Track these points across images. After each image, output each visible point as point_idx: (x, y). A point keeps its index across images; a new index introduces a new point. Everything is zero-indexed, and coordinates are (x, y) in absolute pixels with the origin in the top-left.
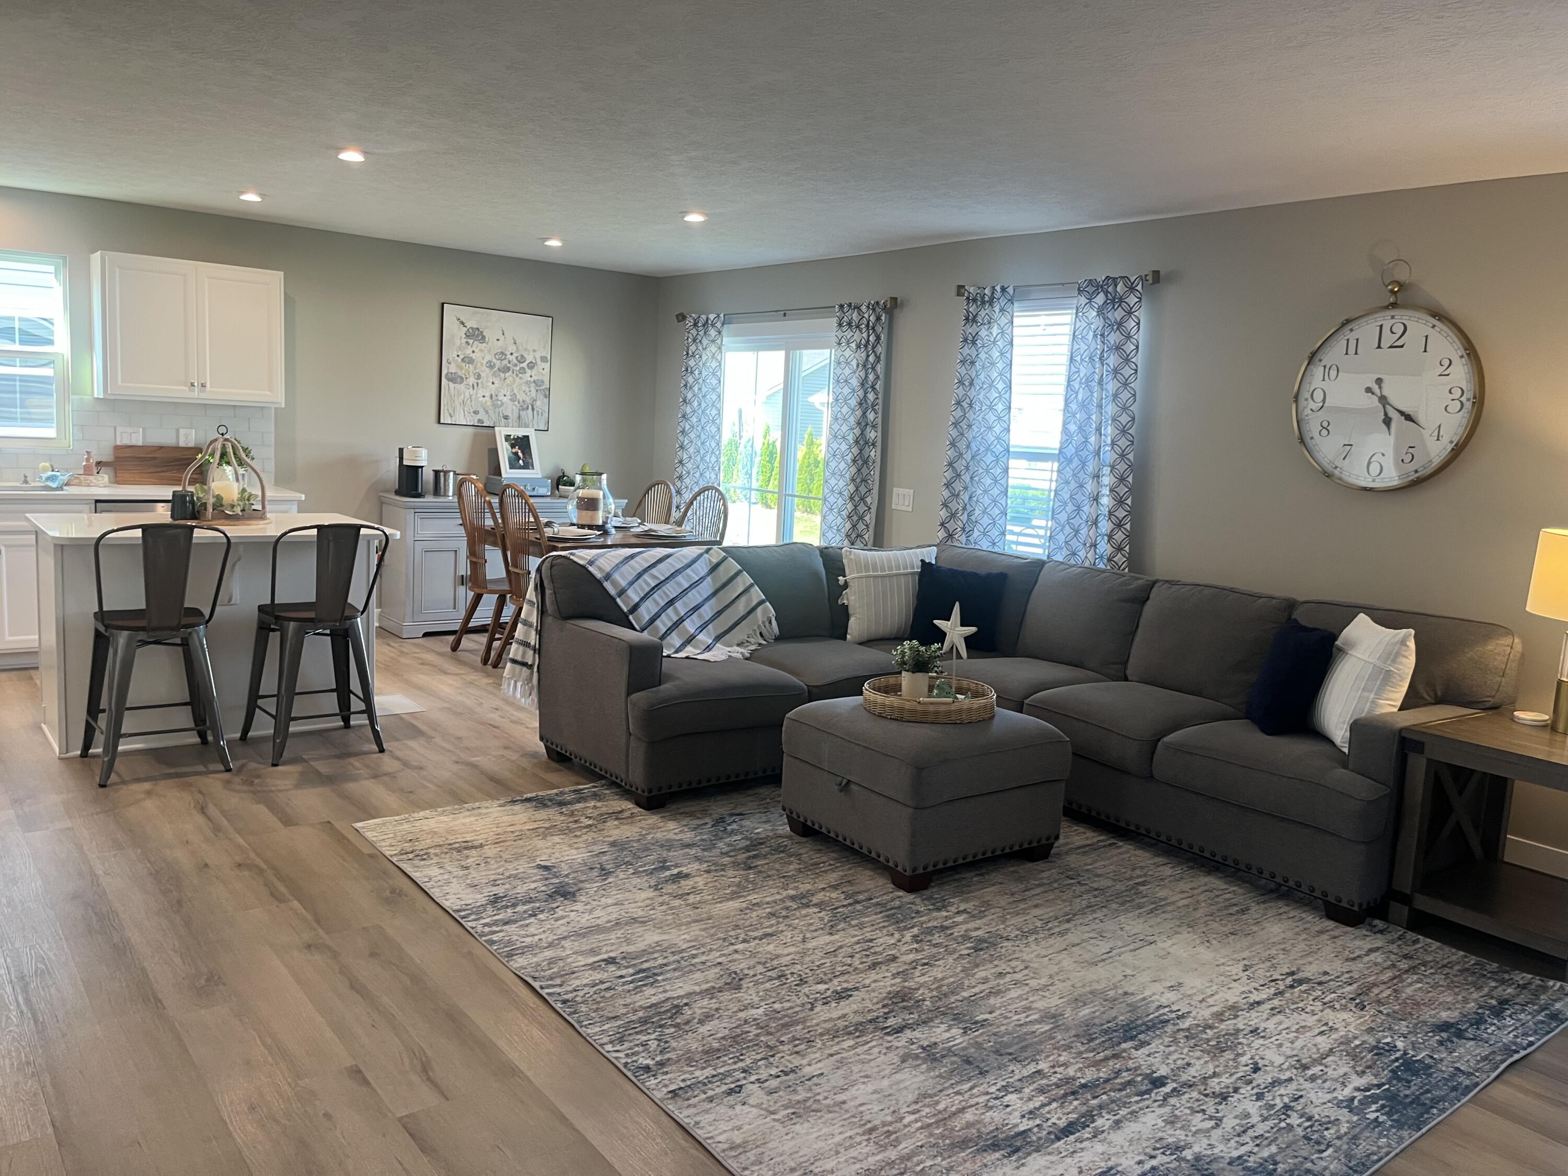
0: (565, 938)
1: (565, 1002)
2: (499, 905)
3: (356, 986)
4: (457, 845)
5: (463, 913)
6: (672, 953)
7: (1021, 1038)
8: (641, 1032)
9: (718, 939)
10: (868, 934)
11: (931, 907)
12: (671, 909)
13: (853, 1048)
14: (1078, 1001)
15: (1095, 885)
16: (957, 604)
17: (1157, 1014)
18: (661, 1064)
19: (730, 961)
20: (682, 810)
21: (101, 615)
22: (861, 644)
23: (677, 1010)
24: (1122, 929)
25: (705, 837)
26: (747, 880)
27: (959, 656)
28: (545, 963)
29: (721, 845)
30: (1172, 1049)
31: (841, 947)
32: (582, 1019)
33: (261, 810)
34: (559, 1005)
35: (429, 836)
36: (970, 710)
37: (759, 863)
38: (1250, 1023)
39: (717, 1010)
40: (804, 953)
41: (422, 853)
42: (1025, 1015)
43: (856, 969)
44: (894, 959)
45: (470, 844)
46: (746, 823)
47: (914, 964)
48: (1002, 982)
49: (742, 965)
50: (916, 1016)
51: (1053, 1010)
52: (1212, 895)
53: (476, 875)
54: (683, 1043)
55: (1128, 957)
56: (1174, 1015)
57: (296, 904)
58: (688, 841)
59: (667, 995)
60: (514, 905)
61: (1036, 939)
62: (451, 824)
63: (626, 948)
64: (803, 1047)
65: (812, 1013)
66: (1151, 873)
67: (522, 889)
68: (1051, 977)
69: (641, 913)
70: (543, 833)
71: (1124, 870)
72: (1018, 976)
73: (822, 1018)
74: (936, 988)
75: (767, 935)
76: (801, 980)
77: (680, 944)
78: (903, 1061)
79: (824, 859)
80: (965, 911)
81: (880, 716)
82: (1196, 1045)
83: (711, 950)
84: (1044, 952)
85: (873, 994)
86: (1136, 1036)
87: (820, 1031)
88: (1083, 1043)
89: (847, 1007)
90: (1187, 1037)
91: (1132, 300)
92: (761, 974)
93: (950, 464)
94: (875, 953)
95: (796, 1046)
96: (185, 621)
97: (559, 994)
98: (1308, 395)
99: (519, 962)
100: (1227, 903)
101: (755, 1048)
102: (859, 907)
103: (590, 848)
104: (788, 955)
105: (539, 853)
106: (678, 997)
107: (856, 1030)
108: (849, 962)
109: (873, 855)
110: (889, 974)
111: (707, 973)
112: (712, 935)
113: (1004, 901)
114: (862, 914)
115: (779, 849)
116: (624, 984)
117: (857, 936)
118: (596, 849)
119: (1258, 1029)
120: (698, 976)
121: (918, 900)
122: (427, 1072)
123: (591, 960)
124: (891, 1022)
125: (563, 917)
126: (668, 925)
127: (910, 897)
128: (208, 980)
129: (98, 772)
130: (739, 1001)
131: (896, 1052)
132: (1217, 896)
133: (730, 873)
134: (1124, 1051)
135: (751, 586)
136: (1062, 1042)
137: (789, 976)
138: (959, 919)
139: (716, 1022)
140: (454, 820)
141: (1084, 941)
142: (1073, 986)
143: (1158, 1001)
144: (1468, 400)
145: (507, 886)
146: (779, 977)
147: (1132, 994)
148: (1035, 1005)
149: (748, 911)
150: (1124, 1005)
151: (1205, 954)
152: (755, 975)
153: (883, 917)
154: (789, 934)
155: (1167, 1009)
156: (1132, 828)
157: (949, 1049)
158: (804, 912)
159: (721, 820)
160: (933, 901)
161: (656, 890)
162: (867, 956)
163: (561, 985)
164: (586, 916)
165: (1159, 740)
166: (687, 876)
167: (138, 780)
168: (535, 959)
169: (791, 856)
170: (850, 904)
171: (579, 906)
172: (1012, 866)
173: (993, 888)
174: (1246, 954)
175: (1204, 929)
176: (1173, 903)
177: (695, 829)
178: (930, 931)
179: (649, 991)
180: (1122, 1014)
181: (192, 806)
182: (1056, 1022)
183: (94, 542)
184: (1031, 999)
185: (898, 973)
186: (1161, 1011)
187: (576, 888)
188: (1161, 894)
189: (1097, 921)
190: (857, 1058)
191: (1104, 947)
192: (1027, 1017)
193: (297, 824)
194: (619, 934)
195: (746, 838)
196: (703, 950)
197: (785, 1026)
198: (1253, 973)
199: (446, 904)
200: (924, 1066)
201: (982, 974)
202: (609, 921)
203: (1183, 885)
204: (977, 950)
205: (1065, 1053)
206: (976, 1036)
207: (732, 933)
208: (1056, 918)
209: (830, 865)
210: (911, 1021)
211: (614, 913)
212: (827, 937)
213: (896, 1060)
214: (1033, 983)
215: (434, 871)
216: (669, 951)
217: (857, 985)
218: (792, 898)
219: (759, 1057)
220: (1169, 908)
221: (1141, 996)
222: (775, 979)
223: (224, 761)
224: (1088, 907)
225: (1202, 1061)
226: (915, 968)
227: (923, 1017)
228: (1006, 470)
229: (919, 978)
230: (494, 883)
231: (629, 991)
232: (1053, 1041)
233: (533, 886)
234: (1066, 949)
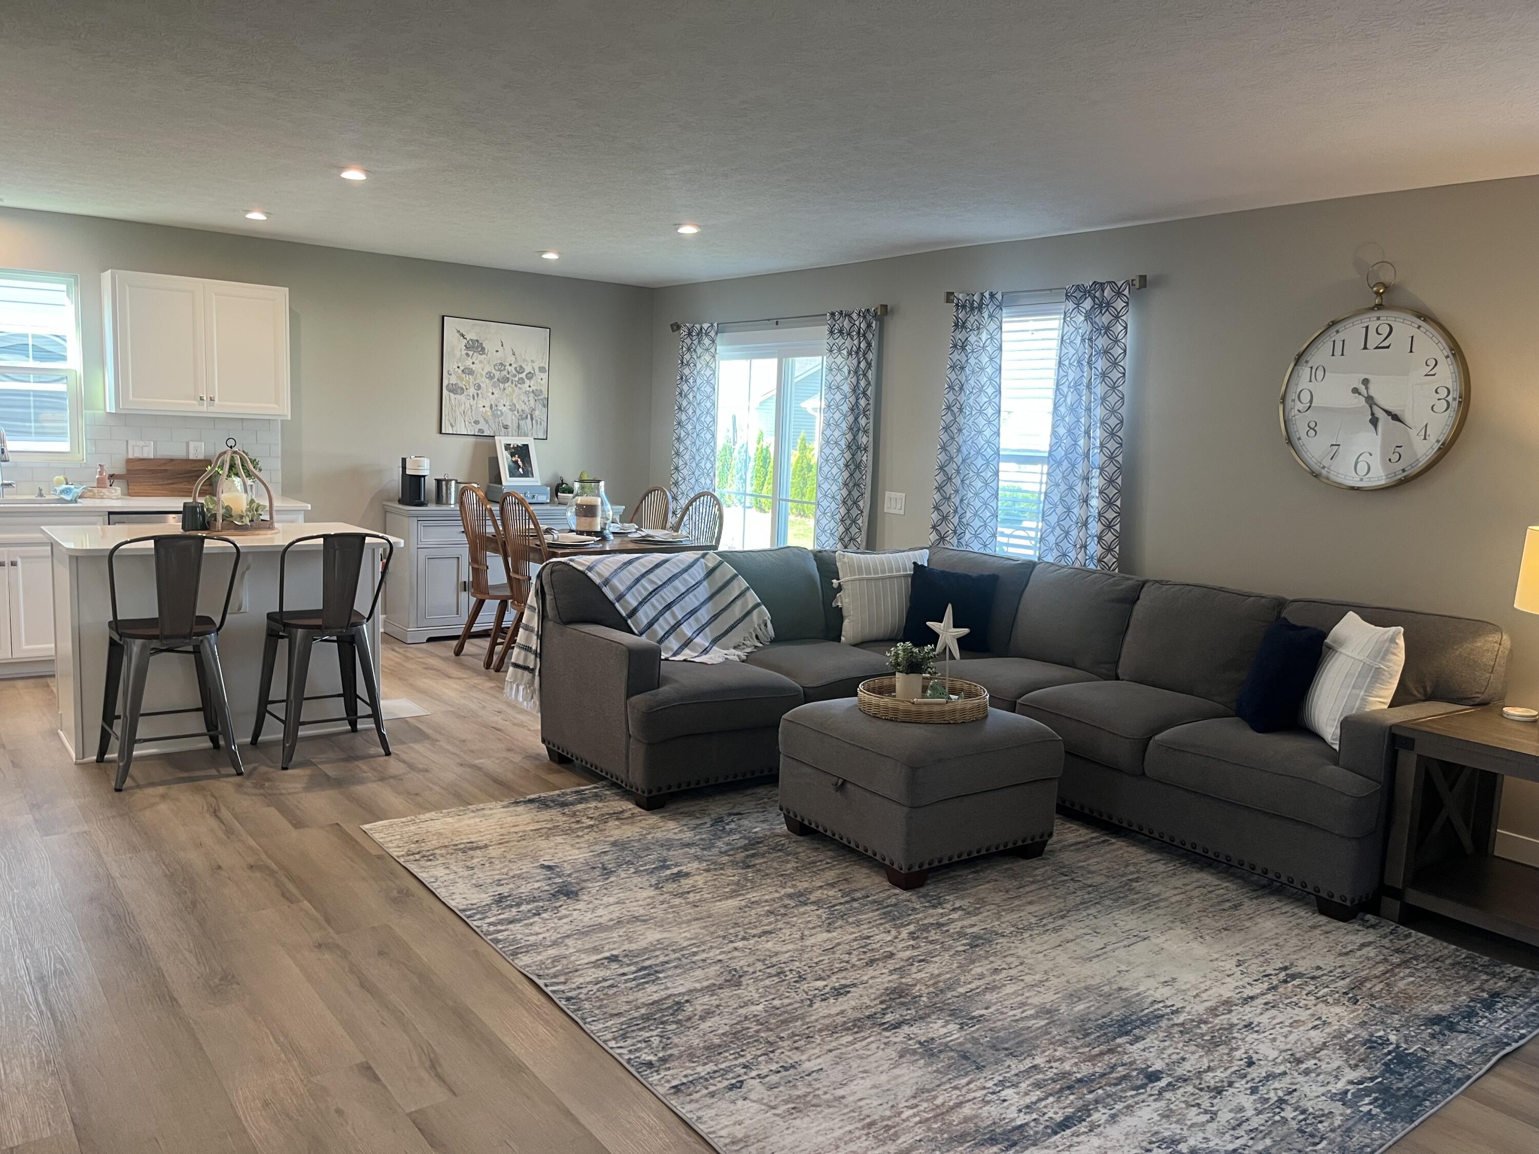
0: (568, 936)
1: (568, 999)
2: (504, 904)
3: (365, 985)
4: (462, 846)
5: (468, 913)
6: (673, 950)
7: (1018, 1034)
8: (644, 1027)
9: (719, 937)
10: (865, 932)
11: (927, 904)
12: (672, 907)
13: (852, 1043)
14: (1074, 997)
15: (1089, 882)
16: (950, 606)
17: (1151, 1009)
18: (663, 1060)
19: (730, 959)
20: (681, 810)
21: (116, 624)
22: (855, 645)
23: (679, 1006)
24: (1115, 925)
25: (704, 836)
26: (746, 879)
27: (952, 657)
28: (549, 961)
29: (719, 844)
30: (1166, 1044)
31: (839, 944)
32: (586, 1015)
33: (272, 813)
34: (564, 1002)
35: (435, 837)
36: (963, 710)
37: (757, 862)
38: (1244, 1018)
39: (718, 1006)
40: (802, 950)
41: (428, 854)
42: (1021, 1010)
43: (853, 966)
44: (891, 955)
45: (475, 845)
46: (745, 822)
47: (911, 961)
48: (998, 978)
49: (741, 963)
50: (913, 1012)
51: (1048, 1006)
52: (1205, 891)
53: (481, 875)
54: (685, 1039)
55: (1121, 953)
56: (1168, 1010)
57: (306, 904)
58: (686, 840)
59: (669, 992)
60: (518, 905)
61: (1031, 935)
62: (456, 826)
63: (627, 946)
64: (802, 1043)
65: (810, 1009)
66: (1143, 869)
67: (525, 889)
68: (1046, 972)
69: (642, 912)
70: (546, 833)
71: (1117, 867)
72: (1013, 972)
73: (821, 1014)
74: (933, 984)
75: (765, 933)
76: (800, 977)
77: (681, 942)
78: (901, 1057)
79: (821, 857)
80: (960, 908)
81: (875, 717)
82: (1191, 1040)
83: (711, 947)
84: (1039, 948)
85: (871, 991)
86: (1131, 1031)
87: (819, 1027)
88: (1078, 1038)
89: (846, 1003)
90: (1181, 1032)
91: (1119, 304)
92: (760, 971)
93: (941, 468)
94: (873, 950)
95: (795, 1042)
96: (197, 629)
97: (563, 992)
98: (1295, 396)
99: (524, 960)
100: (1220, 899)
101: (756, 1044)
102: (855, 905)
103: (592, 848)
104: (787, 952)
105: (542, 853)
106: (680, 994)
107: (854, 1026)
108: (847, 959)
109: (870, 853)
110: (884, 971)
111: (707, 970)
112: (713, 933)
113: (998, 898)
114: (859, 911)
115: (776, 848)
116: (626, 981)
117: (854, 933)
118: (599, 848)
119: (1252, 1023)
120: (699, 973)
121: (914, 898)
122: (435, 1069)
123: (594, 958)
124: (889, 1018)
125: (566, 916)
126: (669, 923)
127: (906, 895)
128: (221, 979)
129: (113, 776)
130: (739, 998)
131: (894, 1048)
132: (1210, 892)
133: (729, 871)
134: (1119, 1046)
135: (747, 589)
136: (1057, 1038)
137: (788, 973)
138: (955, 916)
139: (717, 1018)
140: (459, 821)
141: (1078, 937)
142: (1068, 982)
143: (1152, 996)
144: (1454, 399)
145: (511, 886)
146: (778, 974)
147: (1127, 989)
148: (1030, 1001)
149: (747, 909)
150: (1119, 1000)
151: (1199, 949)
152: (754, 972)
153: (880, 915)
154: (788, 932)
155: (1161, 1005)
156: (1125, 825)
157: (946, 1045)
158: (802, 910)
159: (719, 820)
160: (928, 899)
161: (657, 888)
162: (864, 952)
163: (565, 983)
164: (589, 915)
165: (1150, 738)
166: (687, 875)
167: (152, 784)
168: (539, 958)
169: (788, 855)
170: (847, 902)
171: (581, 905)
172: (1007, 864)
173: (987, 886)
174: (1239, 949)
175: (1197, 925)
176: (1166, 899)
177: (695, 828)
178: (925, 928)
179: (651, 988)
180: (1117, 1009)
181: (205, 808)
182: (1051, 1017)
183: (108, 554)
184: (1027, 994)
185: (895, 970)
186: (1156, 1006)
187: (579, 887)
188: (1155, 890)
189: (1091, 917)
190: (856, 1053)
191: (1098, 943)
192: (1023, 1012)
193: (308, 826)
194: (621, 932)
195: (745, 838)
196: (703, 947)
197: (783, 1022)
198: (1246, 968)
199: (452, 904)
200: (922, 1061)
201: (979, 970)
202: (611, 920)
203: (1177, 882)
204: (972, 946)
205: (1060, 1048)
206: (973, 1032)
207: (731, 931)
208: (1051, 914)
209: (827, 863)
210: (908, 1017)
211: (616, 912)
212: (825, 934)
213: (894, 1055)
214: (1028, 979)
215: (440, 872)
216: (670, 949)
217: (855, 981)
218: (790, 896)
219: (759, 1052)
220: (1162, 904)
221: (1135, 992)
222: (775, 976)
223: (235, 765)
224: (1082, 903)
225: (1197, 1056)
226: (912, 965)
227: (921, 1012)
228: (996, 473)
229: (916, 974)
230: (499, 883)
231: (631, 989)
232: (1048, 1037)
233: (537, 885)
234: (1060, 945)
